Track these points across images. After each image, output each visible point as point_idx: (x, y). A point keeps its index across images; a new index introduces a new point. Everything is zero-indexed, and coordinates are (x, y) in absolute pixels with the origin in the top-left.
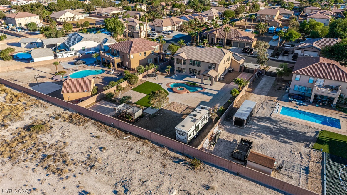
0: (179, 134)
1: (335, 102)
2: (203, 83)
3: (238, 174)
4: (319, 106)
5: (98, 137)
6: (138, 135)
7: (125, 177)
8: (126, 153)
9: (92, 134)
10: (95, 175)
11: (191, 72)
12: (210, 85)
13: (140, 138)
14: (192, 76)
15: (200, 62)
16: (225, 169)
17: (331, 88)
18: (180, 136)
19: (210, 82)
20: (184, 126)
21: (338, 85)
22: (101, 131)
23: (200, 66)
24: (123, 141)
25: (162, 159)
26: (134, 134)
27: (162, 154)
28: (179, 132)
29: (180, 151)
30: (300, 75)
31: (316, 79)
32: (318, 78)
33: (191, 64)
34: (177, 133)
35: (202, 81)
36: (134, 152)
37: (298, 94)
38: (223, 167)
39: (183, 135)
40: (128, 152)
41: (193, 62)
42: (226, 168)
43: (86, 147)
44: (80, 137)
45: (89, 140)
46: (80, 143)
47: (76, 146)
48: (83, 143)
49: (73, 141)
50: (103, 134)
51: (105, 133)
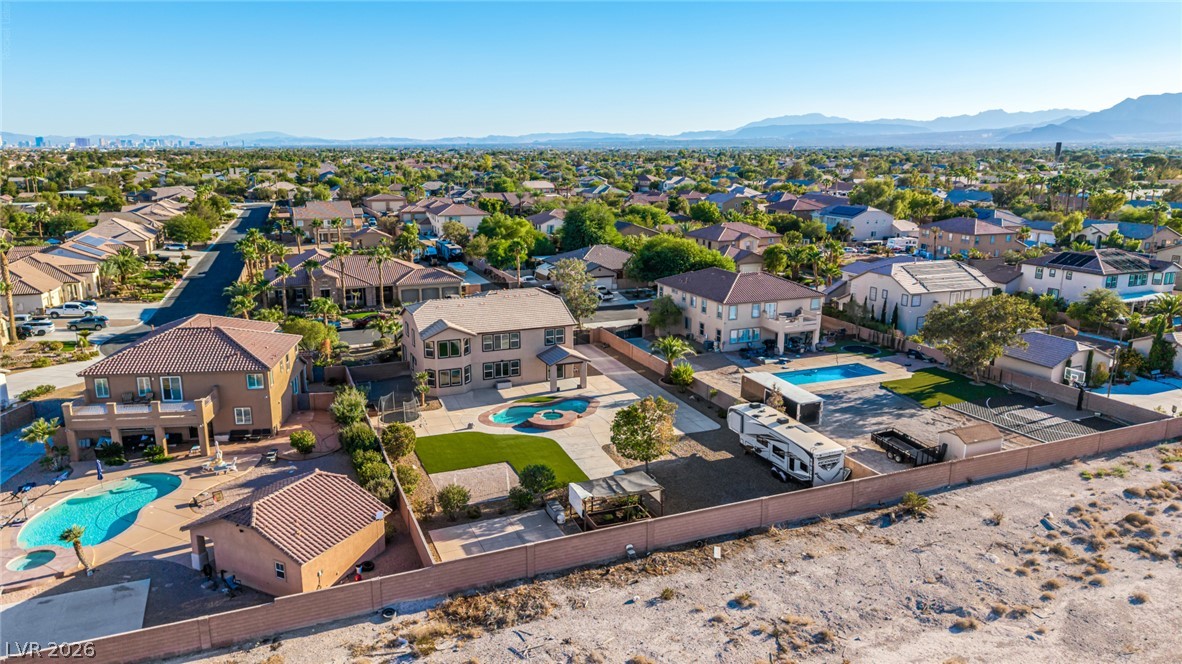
0: (824, 467)
1: (816, 340)
2: (558, 390)
3: (969, 482)
4: (803, 356)
5: (666, 596)
6: (725, 535)
7: (905, 602)
9: (631, 602)
10: (860, 644)
11: (488, 375)
12: (579, 387)
13: (744, 535)
14: (499, 385)
15: (516, 333)
16: (946, 487)
17: (789, 315)
18: (824, 471)
19: (577, 381)
20: (819, 444)
21: (797, 307)
22: (637, 582)
23: (515, 345)
24: (730, 564)
25: (860, 538)
26: (714, 538)
27: (840, 531)
28: (824, 462)
29: (849, 508)
30: (736, 304)
31: (763, 304)
32: (766, 301)
33: (486, 348)
34: (818, 469)
35: (553, 384)
37: (738, 349)
38: (940, 486)
39: (834, 464)
41: (492, 340)
42: (945, 484)
43: (702, 629)
44: (630, 628)
45: (667, 615)
46: (665, 635)
47: (676, 647)
48: (673, 630)
49: (639, 646)
50: (658, 584)
51: (653, 580)
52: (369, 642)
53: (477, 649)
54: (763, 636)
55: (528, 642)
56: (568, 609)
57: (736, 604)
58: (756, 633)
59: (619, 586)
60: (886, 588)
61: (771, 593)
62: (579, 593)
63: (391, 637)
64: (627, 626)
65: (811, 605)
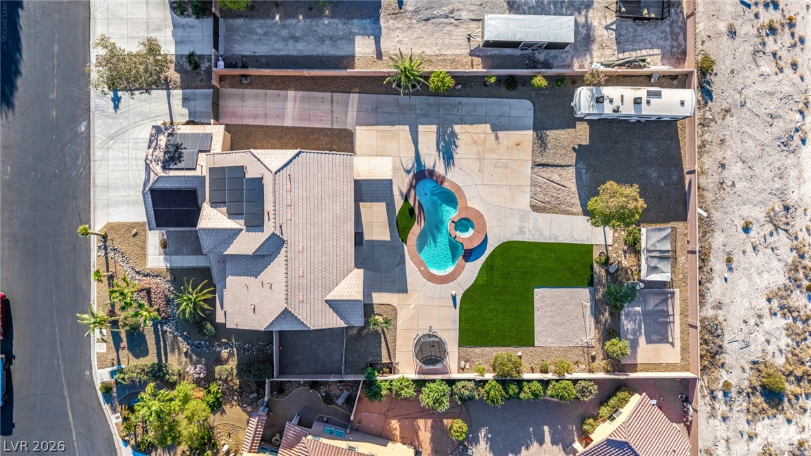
7: (779, 149)
8: (733, 184)
9: (726, 279)
24: (714, 211)
25: (716, 123)
27: (706, 128)
36: (726, 173)
40: (730, 183)
43: (758, 256)
44: (745, 289)
45: (742, 266)
46: (755, 275)
47: (766, 275)
48: (753, 270)
49: (759, 291)
50: (717, 258)
51: (712, 259)
52: (709, 409)
53: (734, 363)
54: (775, 233)
55: (740, 340)
56: (720, 312)
57: (746, 229)
58: (771, 234)
59: (712, 279)
60: (767, 149)
61: (744, 207)
62: (710, 301)
63: (708, 398)
64: (744, 290)
65: (763, 195)
